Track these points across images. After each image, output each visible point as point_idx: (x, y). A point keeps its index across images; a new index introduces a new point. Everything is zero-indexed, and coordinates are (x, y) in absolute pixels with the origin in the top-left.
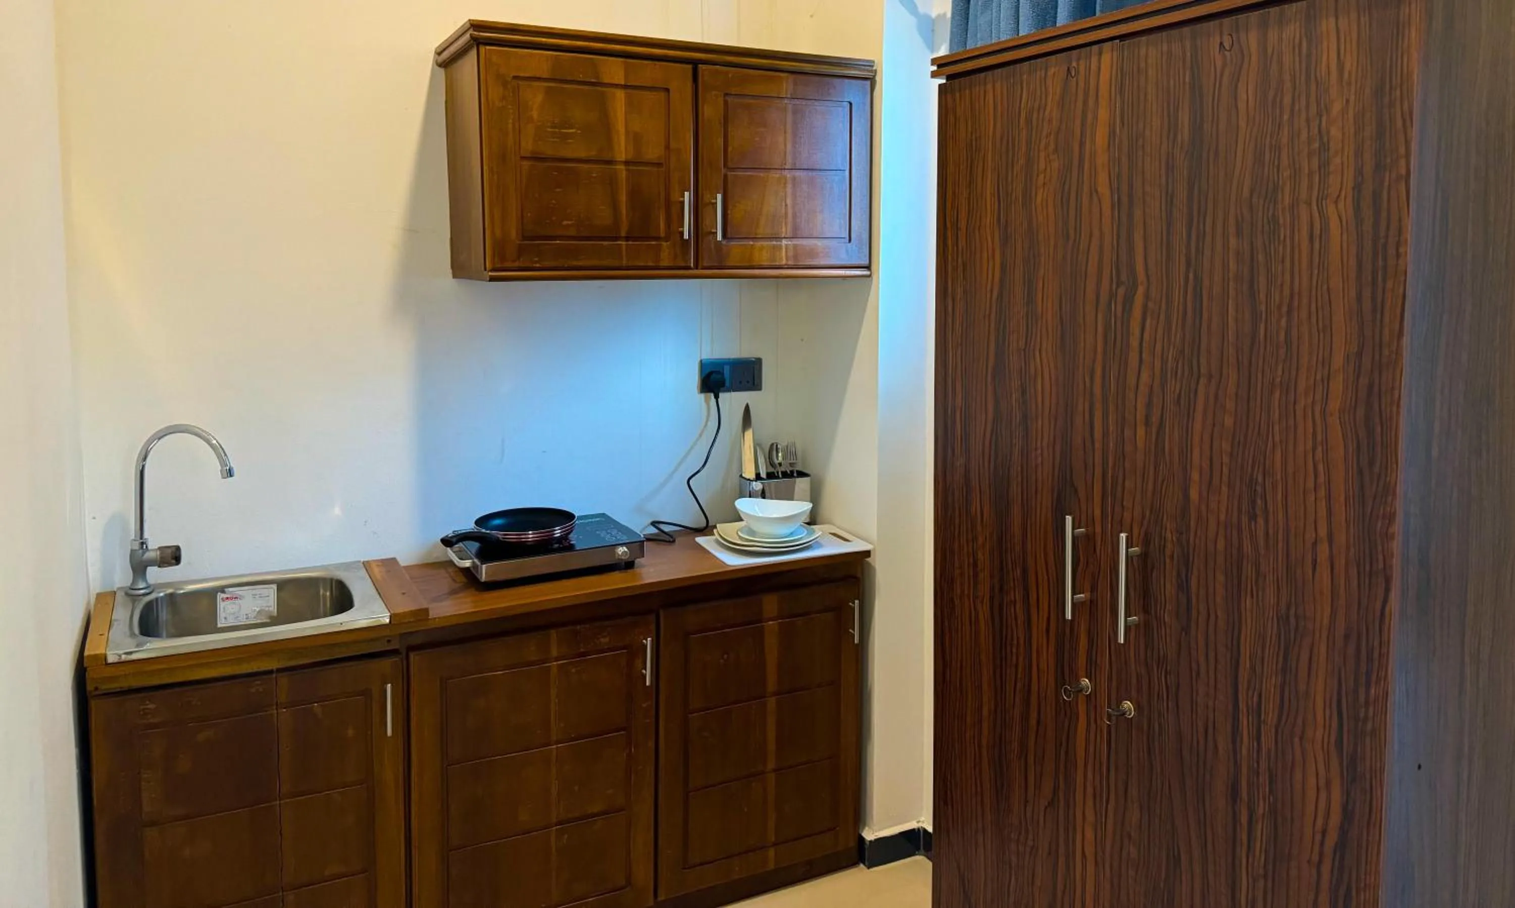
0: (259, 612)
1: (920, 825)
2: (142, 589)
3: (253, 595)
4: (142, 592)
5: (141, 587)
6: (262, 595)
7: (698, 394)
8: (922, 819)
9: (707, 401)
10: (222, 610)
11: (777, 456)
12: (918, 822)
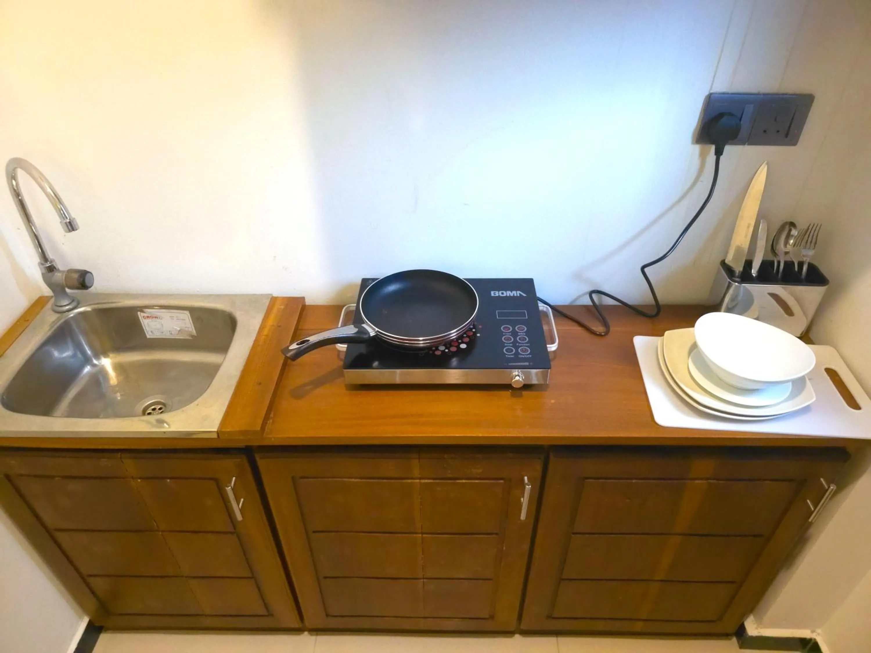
0: (180, 331)
1: (814, 636)
2: (65, 306)
3: (171, 317)
4: (67, 307)
5: (65, 304)
6: (179, 318)
7: (693, 143)
8: (819, 631)
9: (703, 156)
10: (146, 326)
11: (786, 243)
12: (813, 632)
